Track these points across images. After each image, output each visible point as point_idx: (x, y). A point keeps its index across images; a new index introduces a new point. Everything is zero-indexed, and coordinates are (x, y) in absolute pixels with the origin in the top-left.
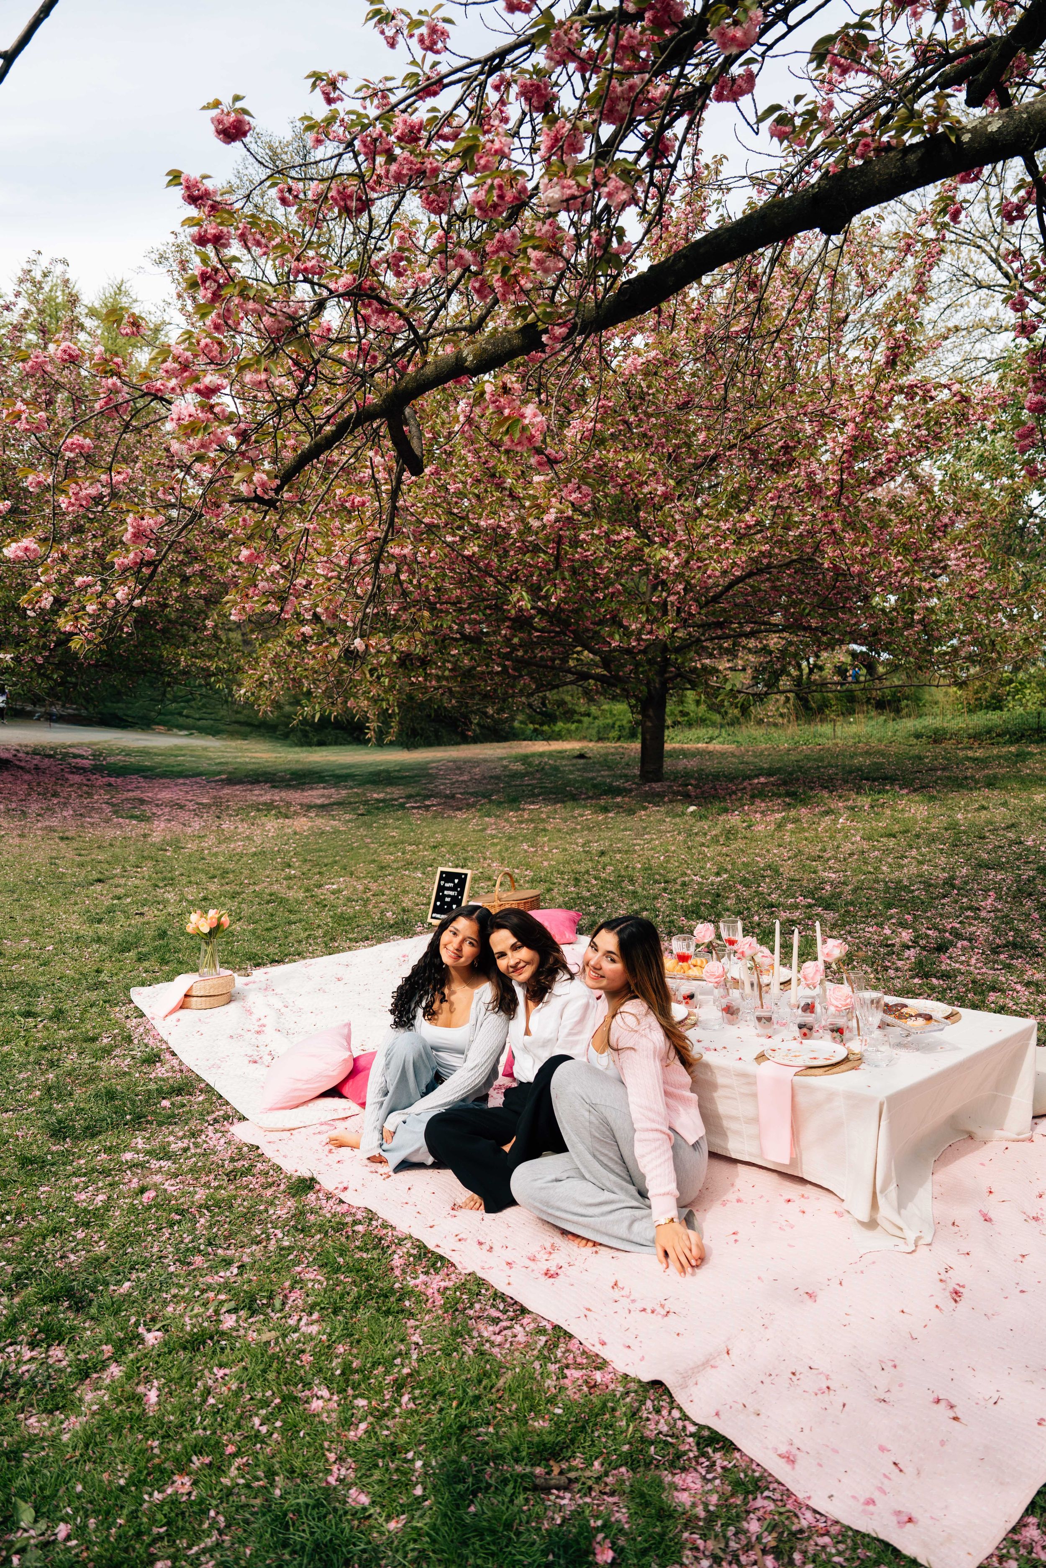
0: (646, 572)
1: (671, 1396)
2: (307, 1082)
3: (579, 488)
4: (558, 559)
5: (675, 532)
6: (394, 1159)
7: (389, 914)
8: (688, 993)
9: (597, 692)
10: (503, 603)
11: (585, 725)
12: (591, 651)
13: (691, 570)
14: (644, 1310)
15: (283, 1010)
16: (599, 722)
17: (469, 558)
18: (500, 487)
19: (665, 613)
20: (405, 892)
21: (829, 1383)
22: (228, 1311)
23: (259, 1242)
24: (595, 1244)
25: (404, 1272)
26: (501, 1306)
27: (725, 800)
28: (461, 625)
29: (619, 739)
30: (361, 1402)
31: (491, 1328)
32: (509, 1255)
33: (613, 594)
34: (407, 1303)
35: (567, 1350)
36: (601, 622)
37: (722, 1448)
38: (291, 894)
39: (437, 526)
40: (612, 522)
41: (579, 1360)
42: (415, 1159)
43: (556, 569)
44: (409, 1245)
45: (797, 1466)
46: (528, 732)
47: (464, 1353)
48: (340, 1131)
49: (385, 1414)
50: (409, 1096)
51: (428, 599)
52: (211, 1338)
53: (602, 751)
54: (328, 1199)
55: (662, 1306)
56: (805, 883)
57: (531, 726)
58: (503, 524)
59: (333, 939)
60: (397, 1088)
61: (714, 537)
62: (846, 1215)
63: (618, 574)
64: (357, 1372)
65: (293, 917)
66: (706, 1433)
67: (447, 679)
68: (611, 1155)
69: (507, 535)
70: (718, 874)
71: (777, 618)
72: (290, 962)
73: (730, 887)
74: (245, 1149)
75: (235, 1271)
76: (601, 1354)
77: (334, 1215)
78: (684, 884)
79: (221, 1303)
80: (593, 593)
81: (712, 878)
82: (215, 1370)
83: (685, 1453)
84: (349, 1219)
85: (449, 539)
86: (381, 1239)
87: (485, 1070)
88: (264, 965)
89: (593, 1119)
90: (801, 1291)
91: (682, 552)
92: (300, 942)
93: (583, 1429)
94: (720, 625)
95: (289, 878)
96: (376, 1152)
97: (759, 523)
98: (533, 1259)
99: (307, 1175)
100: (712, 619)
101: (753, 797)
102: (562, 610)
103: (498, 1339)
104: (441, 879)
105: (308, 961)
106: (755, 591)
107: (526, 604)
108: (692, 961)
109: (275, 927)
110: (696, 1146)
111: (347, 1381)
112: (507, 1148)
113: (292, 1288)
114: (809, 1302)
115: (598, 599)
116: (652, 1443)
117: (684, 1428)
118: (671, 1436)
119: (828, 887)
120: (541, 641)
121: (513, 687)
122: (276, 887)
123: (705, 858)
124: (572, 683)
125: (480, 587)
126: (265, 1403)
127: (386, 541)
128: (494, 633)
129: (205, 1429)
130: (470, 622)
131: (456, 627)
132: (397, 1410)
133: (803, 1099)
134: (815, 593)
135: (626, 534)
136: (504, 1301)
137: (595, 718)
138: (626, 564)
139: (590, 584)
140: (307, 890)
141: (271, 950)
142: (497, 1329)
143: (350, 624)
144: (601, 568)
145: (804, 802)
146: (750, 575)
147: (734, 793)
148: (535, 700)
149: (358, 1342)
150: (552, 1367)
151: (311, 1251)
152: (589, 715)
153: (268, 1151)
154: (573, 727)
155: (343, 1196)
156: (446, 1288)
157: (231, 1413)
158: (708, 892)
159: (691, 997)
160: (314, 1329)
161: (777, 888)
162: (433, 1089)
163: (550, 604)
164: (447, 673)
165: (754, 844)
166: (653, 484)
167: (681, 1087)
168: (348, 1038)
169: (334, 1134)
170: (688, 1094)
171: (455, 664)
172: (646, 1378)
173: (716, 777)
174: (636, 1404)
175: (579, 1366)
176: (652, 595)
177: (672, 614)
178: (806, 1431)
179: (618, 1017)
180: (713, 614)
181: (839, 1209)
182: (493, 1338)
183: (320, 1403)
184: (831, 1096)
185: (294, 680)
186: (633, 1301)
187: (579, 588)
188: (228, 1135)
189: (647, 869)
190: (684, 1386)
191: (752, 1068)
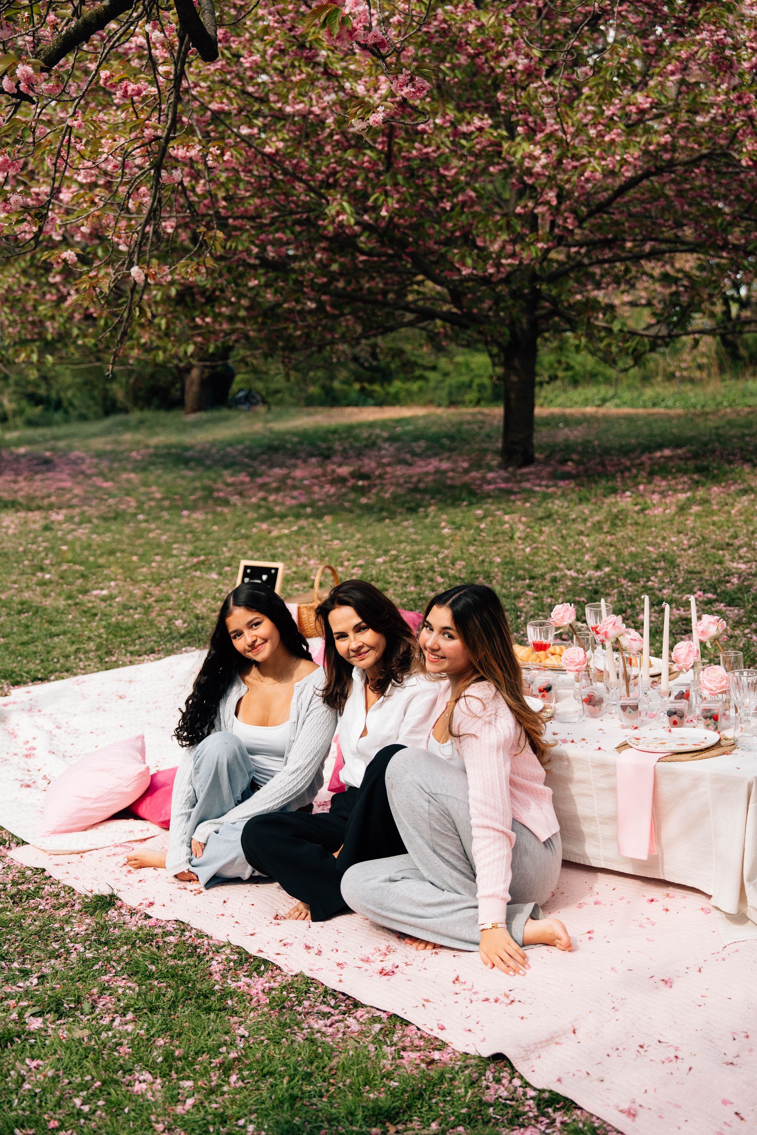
0: (508, 173)
1: (512, 1067)
2: (96, 800)
3: (412, 80)
4: (389, 158)
5: (544, 120)
6: (205, 874)
7: (179, 623)
8: (545, 685)
9: (446, 336)
10: (318, 218)
11: (432, 384)
12: (436, 282)
13: (565, 171)
14: (487, 1000)
15: (56, 731)
16: (452, 380)
17: (270, 157)
18: (311, 61)
19: (534, 227)
20: (197, 596)
21: (677, 1054)
22: (33, 1015)
23: (59, 956)
24: (435, 946)
25: (223, 976)
26: (332, 1002)
27: (613, 477)
28: (263, 248)
29: (478, 402)
30: (188, 1084)
31: (321, 1022)
32: (340, 957)
33: (464, 204)
34: (230, 1002)
35: (403, 1036)
36: (449, 242)
37: (562, 1108)
38: (48, 602)
39: (228, 114)
40: (459, 109)
41: (416, 1042)
42: (230, 873)
43: (387, 170)
44: (228, 951)
45: (637, 1119)
46: (354, 395)
47: (293, 1042)
48: (139, 850)
49: (212, 1091)
50: (222, 804)
51: (217, 213)
52: (19, 1037)
53: (455, 419)
54: (132, 915)
55: (507, 996)
56: (706, 576)
57: (357, 386)
58: (316, 110)
59: (109, 653)
60: (208, 794)
61: (595, 125)
62: (714, 912)
63: (473, 175)
64: (180, 1059)
65: (54, 629)
66: (546, 1095)
67: (243, 320)
68: (453, 850)
69: (321, 122)
70: (598, 567)
71: (688, 232)
72: (56, 679)
73: (612, 582)
74: (29, 873)
75: (35, 981)
76: (440, 1037)
77: (141, 929)
78: (554, 580)
79: (24, 1009)
80: (436, 201)
81: (590, 573)
82: (27, 1061)
83: (525, 1113)
84: (159, 931)
85: (245, 131)
86: (196, 947)
87: (309, 773)
88: (25, 683)
89: (433, 810)
90: (657, 979)
91: (553, 148)
92: (67, 657)
93: (421, 1096)
94: (607, 243)
95: (43, 583)
96: (185, 868)
97: (656, 105)
98: (367, 960)
99: (106, 891)
100: (598, 236)
101: (652, 474)
102: (397, 226)
103: (330, 1030)
104: (245, 575)
105: (80, 678)
106: (657, 195)
107: (348, 218)
108: (551, 649)
109: (33, 641)
110: (548, 843)
111: (170, 1067)
112: (336, 855)
113: (101, 994)
114: (665, 988)
115: (444, 209)
116: (491, 1105)
117: (525, 1094)
118: (512, 1100)
119: (735, 580)
120: (369, 269)
121: (332, 330)
122: (27, 595)
123: (582, 549)
124: (411, 324)
125: (287, 195)
126: (86, 1086)
127: (168, 139)
128: (304, 257)
129: (23, 1110)
130: (273, 243)
131: (255, 250)
132: (226, 1089)
133: (666, 788)
134: (738, 198)
135: (477, 123)
136: (335, 997)
137: (446, 374)
138: (481, 163)
139: (433, 189)
140: (70, 597)
141: (31, 666)
142: (329, 1022)
143: (123, 248)
144: (447, 169)
145: (716, 479)
146: (647, 175)
147: (628, 469)
148: (363, 348)
149: (180, 1035)
150: (388, 1050)
151: (118, 962)
152: (434, 368)
153: (56, 874)
154: (415, 386)
155: (149, 911)
156: (271, 989)
157: (49, 1096)
158: (584, 588)
159: (548, 689)
160: (130, 1027)
161: (672, 582)
162: (248, 797)
163: (379, 218)
164: (242, 313)
165: (646, 531)
166: (513, 56)
167: (534, 779)
168: (142, 752)
169: (132, 854)
170: (541, 787)
171: (253, 300)
172: (486, 1053)
173: (607, 451)
174: (476, 1075)
175: (417, 1049)
176: (516, 205)
177: (544, 230)
178: (650, 1092)
179: (462, 701)
180: (599, 228)
181: (706, 906)
182: (324, 1029)
183: (144, 1086)
184: (697, 780)
185: (33, 323)
186: (475, 993)
187: (418, 196)
188: (7, 860)
189: (508, 563)
190: (526, 1059)
191: (611, 756)
